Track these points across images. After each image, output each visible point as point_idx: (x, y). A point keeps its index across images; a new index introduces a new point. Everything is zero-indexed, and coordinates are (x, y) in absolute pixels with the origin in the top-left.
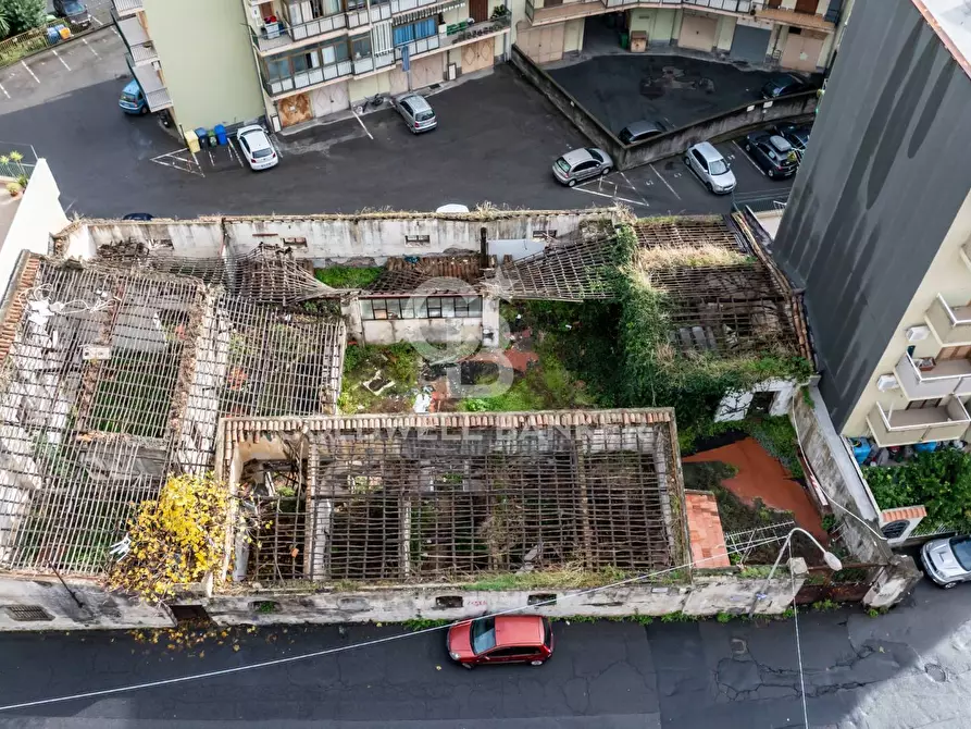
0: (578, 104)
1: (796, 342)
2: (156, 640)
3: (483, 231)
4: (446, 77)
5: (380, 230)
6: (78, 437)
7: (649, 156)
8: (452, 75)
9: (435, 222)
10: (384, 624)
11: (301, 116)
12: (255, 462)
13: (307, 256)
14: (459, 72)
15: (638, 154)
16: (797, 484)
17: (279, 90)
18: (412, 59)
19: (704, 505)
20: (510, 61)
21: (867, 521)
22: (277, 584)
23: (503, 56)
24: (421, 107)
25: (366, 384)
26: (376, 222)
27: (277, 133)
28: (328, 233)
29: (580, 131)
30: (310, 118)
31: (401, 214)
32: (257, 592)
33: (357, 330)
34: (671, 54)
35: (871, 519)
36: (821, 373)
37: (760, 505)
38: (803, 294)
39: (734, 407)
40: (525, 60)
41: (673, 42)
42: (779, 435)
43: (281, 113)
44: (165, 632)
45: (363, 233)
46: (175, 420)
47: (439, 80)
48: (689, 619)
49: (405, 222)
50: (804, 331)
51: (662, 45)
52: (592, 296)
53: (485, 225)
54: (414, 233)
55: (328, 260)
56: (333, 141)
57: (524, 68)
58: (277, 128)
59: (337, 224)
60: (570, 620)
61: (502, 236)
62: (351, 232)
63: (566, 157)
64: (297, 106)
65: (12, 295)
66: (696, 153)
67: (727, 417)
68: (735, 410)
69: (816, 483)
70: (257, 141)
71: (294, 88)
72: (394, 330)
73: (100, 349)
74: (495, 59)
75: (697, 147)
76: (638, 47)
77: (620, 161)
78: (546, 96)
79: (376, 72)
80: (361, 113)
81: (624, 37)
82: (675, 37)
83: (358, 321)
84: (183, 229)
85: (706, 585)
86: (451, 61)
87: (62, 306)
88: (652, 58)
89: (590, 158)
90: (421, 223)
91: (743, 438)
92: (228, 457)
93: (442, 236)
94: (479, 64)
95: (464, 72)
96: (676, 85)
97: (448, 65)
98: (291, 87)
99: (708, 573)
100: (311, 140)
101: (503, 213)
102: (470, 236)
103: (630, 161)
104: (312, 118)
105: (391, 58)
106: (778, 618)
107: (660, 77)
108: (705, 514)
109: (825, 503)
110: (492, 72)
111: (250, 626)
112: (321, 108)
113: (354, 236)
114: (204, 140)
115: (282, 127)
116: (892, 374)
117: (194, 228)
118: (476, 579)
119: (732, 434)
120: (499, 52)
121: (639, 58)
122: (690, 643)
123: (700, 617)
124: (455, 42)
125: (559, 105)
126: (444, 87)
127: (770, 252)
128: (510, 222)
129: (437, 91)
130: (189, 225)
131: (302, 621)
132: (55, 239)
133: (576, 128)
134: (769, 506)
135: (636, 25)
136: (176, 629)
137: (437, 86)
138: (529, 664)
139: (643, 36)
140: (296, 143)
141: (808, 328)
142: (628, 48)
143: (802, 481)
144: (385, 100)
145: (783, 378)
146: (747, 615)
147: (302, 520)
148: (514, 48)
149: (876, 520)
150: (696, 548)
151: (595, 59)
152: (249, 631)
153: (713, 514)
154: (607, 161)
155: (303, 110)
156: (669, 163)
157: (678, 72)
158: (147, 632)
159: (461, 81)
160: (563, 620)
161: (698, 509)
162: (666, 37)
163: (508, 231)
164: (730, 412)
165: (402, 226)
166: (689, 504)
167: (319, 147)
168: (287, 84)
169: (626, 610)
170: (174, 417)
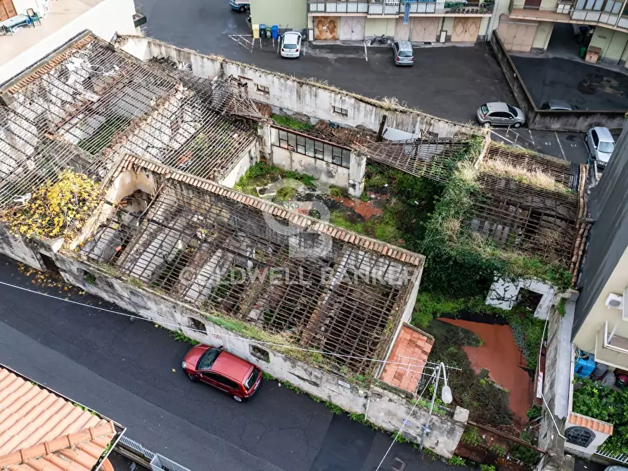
0: (519, 76)
1: (570, 259)
2: (28, 274)
3: (385, 117)
4: (438, 40)
5: (316, 96)
6: (46, 135)
7: (556, 125)
8: (443, 39)
9: (353, 101)
10: (159, 326)
11: (329, 35)
12: (139, 191)
13: (268, 103)
14: (448, 39)
15: (547, 120)
16: (527, 373)
17: (315, 10)
18: (411, 15)
19: (420, 343)
20: (489, 42)
21: (556, 417)
22: (98, 262)
23: (484, 36)
24: (406, 48)
25: (258, 188)
26: (314, 89)
27: (310, 42)
28: (283, 89)
29: (514, 96)
30: (335, 39)
31: (332, 88)
32: (82, 262)
33: (268, 151)
34: (616, 70)
35: (561, 417)
36: (580, 290)
37: (485, 374)
38: (592, 223)
39: (503, 294)
40: (498, 42)
41: (621, 62)
42: (532, 333)
43: (316, 30)
44: (37, 272)
45: (305, 94)
46: (109, 149)
47: (433, 40)
48: (370, 426)
49: (333, 94)
50: (580, 253)
51: (611, 63)
52: (429, 176)
53: (386, 113)
54: (338, 105)
55: (281, 109)
56: (341, 55)
57: (495, 47)
58: (311, 38)
59: (289, 83)
60: (282, 384)
61: (397, 127)
62: (297, 91)
63: (488, 105)
64: (328, 28)
65: (65, 49)
66: (594, 133)
67: (495, 303)
68: (503, 299)
69: (541, 379)
70: (291, 38)
71: (325, 11)
72: (292, 161)
74: (479, 38)
75: (597, 129)
76: (591, 59)
77: (531, 121)
78: (502, 69)
79: (383, 16)
80: (369, 45)
81: (583, 49)
82: (624, 59)
83: (269, 144)
84: (199, 58)
85: (380, 396)
86: (444, 29)
87: (90, 65)
88: (598, 69)
89: (506, 110)
90: (343, 98)
91: (502, 324)
92: (115, 175)
93: (356, 113)
94: (465, 37)
95: (452, 40)
96: (608, 90)
97: (441, 31)
98: (323, 10)
99: (386, 387)
100: (328, 51)
101: (401, 108)
102: (375, 120)
103: (538, 123)
104: (337, 39)
105: (396, 9)
106: (444, 461)
107: (599, 82)
108: (417, 349)
109: (539, 395)
110: (473, 45)
111: (83, 291)
112: (345, 34)
113: (299, 96)
114: (263, 31)
115: (315, 39)
116: (621, 295)
117: (205, 60)
118: (218, 316)
119: (495, 318)
120: (482, 32)
121: (590, 66)
122: (360, 442)
123: (380, 429)
124: (447, 12)
125: (508, 76)
126: (434, 45)
128: (404, 116)
129: (427, 46)
130: (203, 57)
131: (111, 300)
132: (119, 37)
133: (512, 93)
135: (595, 42)
136: (43, 273)
137: (430, 43)
138: (231, 396)
139: (597, 51)
140: (318, 50)
141: (584, 251)
142: (584, 58)
143: (532, 373)
144: (389, 42)
145: (544, 281)
146: (418, 445)
148: (494, 33)
149: (564, 420)
151: (555, 59)
152: (80, 293)
153: (424, 352)
154: (520, 117)
155: (332, 31)
156: (571, 135)
157: (614, 83)
158: (27, 267)
159: (448, 45)
160: (277, 381)
161: (413, 343)
162: (616, 57)
163: (402, 123)
164: (498, 299)
165: (330, 96)
167: (331, 56)
168: (321, 7)
169: (321, 393)
170: (109, 147)
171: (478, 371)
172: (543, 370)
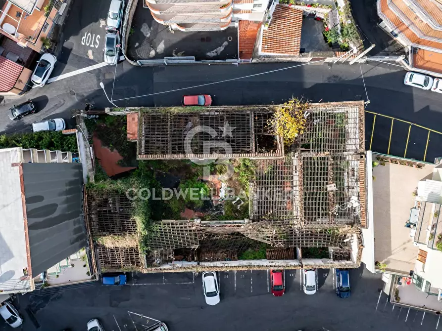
1: (88, 196)
6: (329, 153)
16: (98, 157)
19: (131, 136)
22: (261, 109)
25: (243, 203)
35: (80, 132)
37: (112, 150)
46: (301, 164)
50: (84, 199)
52: (159, 223)
62: (252, 264)
65: (366, 207)
69: (92, 156)
73: (331, 189)
87: (348, 206)
92: (280, 145)
102: (203, 264)
108: (131, 133)
109: (91, 148)
113: (250, 263)
127: (88, 242)
132: (362, 245)
134: (108, 149)
141: (83, 200)
143: (96, 158)
147: (255, 127)
149: (78, 132)
150: (136, 120)
153: (129, 133)
161: (134, 134)
166: (136, 136)
170: (301, 166)
171: (115, 150)
172: (92, 159)
